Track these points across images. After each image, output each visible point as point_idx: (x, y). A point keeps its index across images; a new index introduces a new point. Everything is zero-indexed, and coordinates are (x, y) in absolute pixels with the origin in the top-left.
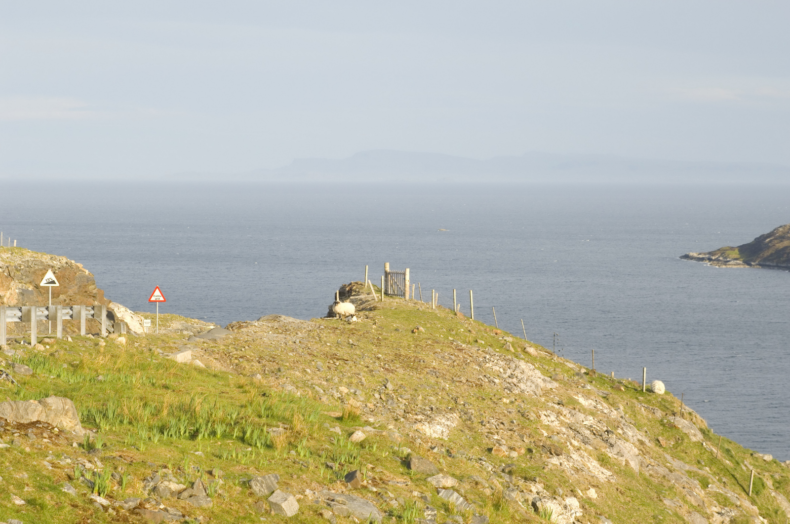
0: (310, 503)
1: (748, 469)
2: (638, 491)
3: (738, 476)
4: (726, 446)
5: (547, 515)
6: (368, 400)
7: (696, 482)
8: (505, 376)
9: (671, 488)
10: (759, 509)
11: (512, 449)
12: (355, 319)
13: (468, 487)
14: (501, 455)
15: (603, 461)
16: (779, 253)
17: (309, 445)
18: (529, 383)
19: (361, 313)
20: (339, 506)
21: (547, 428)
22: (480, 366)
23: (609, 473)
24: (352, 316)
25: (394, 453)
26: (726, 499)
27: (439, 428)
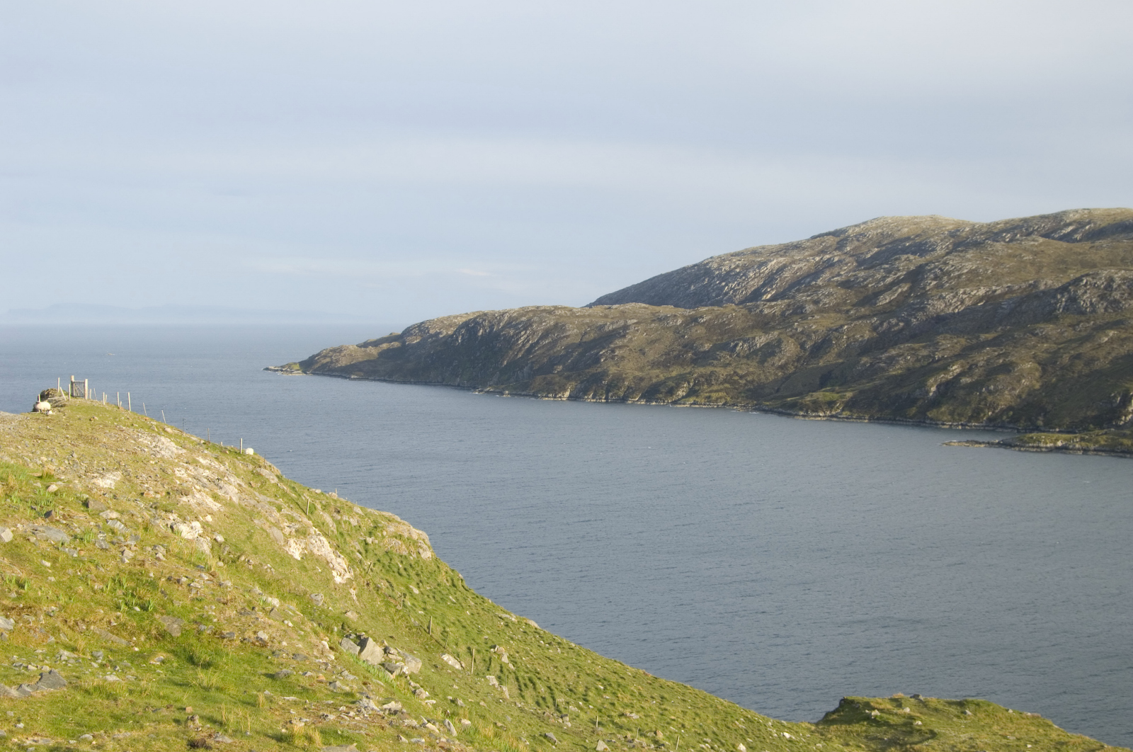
0: (21, 533)
1: (306, 499)
2: (238, 516)
3: (300, 503)
4: (293, 485)
5: (179, 533)
6: (60, 464)
7: (274, 508)
8: (151, 447)
9: (258, 513)
10: (313, 522)
11: (157, 493)
12: (50, 412)
13: (127, 518)
14: (149, 497)
15: (216, 497)
16: (324, 366)
17: (19, 495)
18: (167, 451)
19: (56, 409)
20: (41, 534)
21: (180, 478)
22: (135, 440)
23: (220, 505)
24: (48, 411)
25: (77, 498)
26: (293, 517)
27: (109, 482)
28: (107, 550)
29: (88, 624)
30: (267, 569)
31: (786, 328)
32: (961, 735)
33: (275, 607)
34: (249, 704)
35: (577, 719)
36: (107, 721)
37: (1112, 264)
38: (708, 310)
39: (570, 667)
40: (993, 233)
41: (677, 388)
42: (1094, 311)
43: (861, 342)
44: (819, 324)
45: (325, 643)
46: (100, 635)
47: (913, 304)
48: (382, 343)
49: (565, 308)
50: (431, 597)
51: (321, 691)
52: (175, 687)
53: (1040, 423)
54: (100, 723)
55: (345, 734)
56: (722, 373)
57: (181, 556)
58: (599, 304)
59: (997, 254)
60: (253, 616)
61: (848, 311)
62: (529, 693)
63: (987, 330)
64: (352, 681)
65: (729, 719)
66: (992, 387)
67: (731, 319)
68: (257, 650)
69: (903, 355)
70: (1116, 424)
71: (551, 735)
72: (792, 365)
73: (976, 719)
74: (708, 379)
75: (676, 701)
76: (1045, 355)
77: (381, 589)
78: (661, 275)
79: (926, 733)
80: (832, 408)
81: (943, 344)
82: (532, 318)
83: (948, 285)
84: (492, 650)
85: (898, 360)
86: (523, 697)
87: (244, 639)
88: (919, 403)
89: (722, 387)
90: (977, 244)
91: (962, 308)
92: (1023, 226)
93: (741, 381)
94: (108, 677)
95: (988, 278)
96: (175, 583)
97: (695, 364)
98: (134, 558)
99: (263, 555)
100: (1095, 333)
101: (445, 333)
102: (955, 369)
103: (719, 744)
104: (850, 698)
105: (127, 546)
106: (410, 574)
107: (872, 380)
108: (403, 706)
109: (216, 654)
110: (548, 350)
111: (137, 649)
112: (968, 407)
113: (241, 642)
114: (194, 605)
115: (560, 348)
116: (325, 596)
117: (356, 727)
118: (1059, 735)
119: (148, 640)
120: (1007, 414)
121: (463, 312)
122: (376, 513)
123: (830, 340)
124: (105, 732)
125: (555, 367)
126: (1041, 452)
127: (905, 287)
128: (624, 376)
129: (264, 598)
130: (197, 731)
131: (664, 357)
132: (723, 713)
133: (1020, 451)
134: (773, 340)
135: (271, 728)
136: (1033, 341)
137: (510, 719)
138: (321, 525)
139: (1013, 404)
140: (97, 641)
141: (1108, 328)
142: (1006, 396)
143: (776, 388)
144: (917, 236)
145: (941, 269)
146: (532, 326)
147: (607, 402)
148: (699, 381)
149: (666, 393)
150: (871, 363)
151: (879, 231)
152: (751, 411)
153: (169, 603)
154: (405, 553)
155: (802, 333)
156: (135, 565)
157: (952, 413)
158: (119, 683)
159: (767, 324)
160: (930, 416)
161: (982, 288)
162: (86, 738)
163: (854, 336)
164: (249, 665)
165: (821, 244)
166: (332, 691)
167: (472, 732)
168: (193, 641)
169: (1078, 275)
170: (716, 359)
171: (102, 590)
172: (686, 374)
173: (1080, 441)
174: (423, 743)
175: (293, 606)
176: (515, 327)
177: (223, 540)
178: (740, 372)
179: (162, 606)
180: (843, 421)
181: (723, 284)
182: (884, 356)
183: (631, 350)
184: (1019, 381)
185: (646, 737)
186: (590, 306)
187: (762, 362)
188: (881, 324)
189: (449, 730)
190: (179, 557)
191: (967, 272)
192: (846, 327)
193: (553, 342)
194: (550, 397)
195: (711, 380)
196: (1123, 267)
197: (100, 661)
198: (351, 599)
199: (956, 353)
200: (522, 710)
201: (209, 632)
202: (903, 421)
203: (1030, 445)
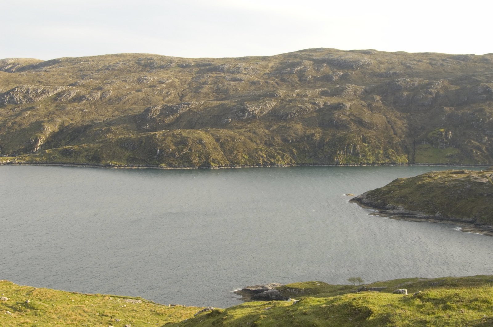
37: (28, 82)
70: (33, 151)
100: (22, 112)
141: (27, 110)
169: (14, 87)
173: (18, 160)
196: (33, 84)
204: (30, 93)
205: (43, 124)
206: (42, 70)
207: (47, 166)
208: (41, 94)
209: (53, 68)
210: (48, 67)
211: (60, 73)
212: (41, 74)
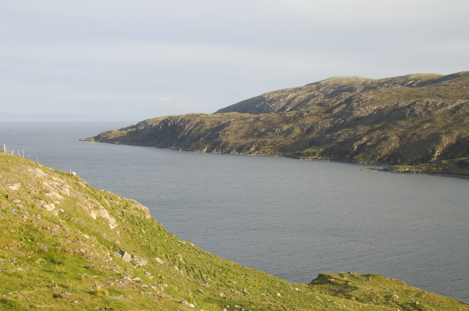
1: (98, 194)
2: (70, 201)
3: (95, 196)
4: (92, 188)
5: (46, 209)
7: (85, 198)
8: (33, 172)
9: (78, 200)
10: (101, 204)
11: (35, 192)
13: (24, 202)
14: (32, 193)
15: (60, 194)
16: (104, 138)
18: (39, 174)
21: (45, 186)
22: (26, 170)
23: (62, 197)
25: (3, 194)
26: (92, 202)
27: (15, 187)
28: (16, 216)
29: (9, 247)
30: (82, 223)
31: (296, 122)
32: (368, 288)
33: (87, 239)
34: (77, 279)
35: (211, 283)
36: (19, 287)
37: (428, 96)
38: (264, 115)
39: (208, 262)
40: (380, 83)
41: (251, 147)
42: (421, 116)
43: (327, 128)
44: (309, 121)
45: (108, 253)
46: (14, 251)
47: (347, 112)
48: (128, 129)
49: (204, 114)
50: (150, 234)
51: (107, 274)
52: (46, 272)
53: (399, 161)
54: (15, 288)
55: (118, 291)
56: (270, 141)
57: (47, 218)
58: (219, 113)
59: (382, 92)
60: (78, 243)
61: (321, 115)
62: (191, 273)
63: (378, 123)
64: (120, 269)
65: (273, 283)
66: (380, 147)
67: (273, 119)
68: (80, 257)
69: (343, 133)
70: (430, 161)
71: (201, 290)
72: (298, 138)
73: (373, 282)
74: (264, 143)
75: (252, 276)
76: (401, 134)
77: (130, 231)
78: (244, 101)
79: (353, 288)
80: (315, 155)
81: (360, 129)
82: (191, 118)
83: (362, 105)
84: (176, 256)
85: (342, 136)
86: (189, 275)
87: (75, 252)
88: (350, 153)
89: (269, 147)
90: (374, 88)
91: (368, 114)
92: (392, 81)
93: (277, 144)
94: (18, 269)
95: (378, 102)
96: (45, 229)
97: (258, 137)
98: (28, 219)
99: (80, 217)
100: (421, 124)
101: (154, 125)
102: (365, 139)
103: (269, 293)
104: (322, 274)
105: (25, 214)
106: (141, 225)
107: (331, 144)
108: (141, 279)
109: (63, 259)
110: (198, 132)
111: (30, 257)
112: (370, 155)
113: (74, 253)
114: (53, 238)
115: (202, 131)
116: (107, 234)
117: (123, 288)
118: (406, 288)
119: (34, 253)
120: (386, 157)
121: (162, 116)
122: (127, 200)
123: (314, 127)
124: (18, 292)
125: (200, 139)
126: (399, 173)
127: (344, 106)
128: (229, 142)
129: (83, 235)
130: (56, 291)
131: (245, 134)
132: (271, 281)
133: (391, 172)
134: (290, 127)
135: (87, 289)
136: (396, 127)
137: (184, 284)
138: (104, 205)
139: (388, 153)
140: (13, 254)
141: (426, 123)
142: (385, 150)
143: (292, 147)
144: (349, 85)
145: (359, 98)
146: (191, 122)
147: (222, 153)
148: (260, 144)
149: (246, 149)
150: (330, 137)
151: (334, 82)
152: (281, 157)
153: (43, 238)
154: (139, 216)
155: (302, 124)
156: (28, 222)
157: (363, 157)
158: (23, 271)
159: (288, 121)
160: (354, 158)
161: (376, 106)
162: (10, 294)
163: (323, 126)
164: (77, 263)
165: (310, 88)
166: (112, 273)
167: (169, 289)
168: (53, 253)
169: (415, 101)
170: (267, 135)
171: (15, 233)
172: (255, 141)
173: (415, 168)
174: (150, 294)
175: (94, 238)
176: (184, 122)
177: (64, 211)
178: (277, 141)
179: (40, 239)
180: (319, 161)
181: (270, 104)
182: (336, 134)
183: (232, 131)
184: (391, 144)
185: (239, 290)
186: (215, 113)
187: (286, 136)
188: (335, 121)
189: (160, 289)
190: (46, 218)
191: (370, 100)
192: (320, 122)
193: (199, 128)
194: (198, 151)
195: (265, 144)
196: (433, 98)
197: (14, 262)
198: (117, 235)
199: (365, 133)
200: (189, 280)
201: (60, 249)
202: (343, 160)
203: (395, 170)
204: (430, 106)
205: (440, 136)
206: (441, 85)
207: (442, 176)
208: (440, 107)
209: (452, 82)
210: (448, 81)
211: (459, 86)
212: (440, 88)
